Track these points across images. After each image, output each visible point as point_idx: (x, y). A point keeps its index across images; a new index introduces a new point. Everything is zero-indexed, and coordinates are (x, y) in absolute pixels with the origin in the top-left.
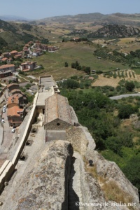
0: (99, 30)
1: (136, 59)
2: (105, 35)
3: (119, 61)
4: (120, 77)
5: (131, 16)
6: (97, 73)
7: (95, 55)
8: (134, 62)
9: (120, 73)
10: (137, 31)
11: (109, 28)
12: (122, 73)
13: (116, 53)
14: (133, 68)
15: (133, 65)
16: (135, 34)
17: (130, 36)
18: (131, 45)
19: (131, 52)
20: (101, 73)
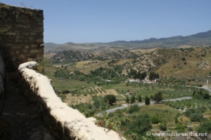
0: (55, 56)
1: (98, 77)
2: (61, 61)
3: (82, 80)
4: (90, 94)
5: (81, 45)
6: (63, 93)
7: (56, 76)
8: (98, 79)
9: (89, 90)
10: (91, 56)
11: (65, 54)
12: (91, 90)
13: (78, 73)
14: (99, 85)
15: (98, 83)
16: (89, 58)
17: (85, 60)
18: (89, 66)
19: (91, 72)
20: (68, 92)
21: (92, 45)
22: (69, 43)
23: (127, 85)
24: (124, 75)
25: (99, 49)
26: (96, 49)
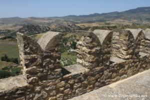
21: (50, 19)
22: (32, 18)
23: (68, 54)
24: (68, 46)
25: (55, 22)
26: (53, 22)
